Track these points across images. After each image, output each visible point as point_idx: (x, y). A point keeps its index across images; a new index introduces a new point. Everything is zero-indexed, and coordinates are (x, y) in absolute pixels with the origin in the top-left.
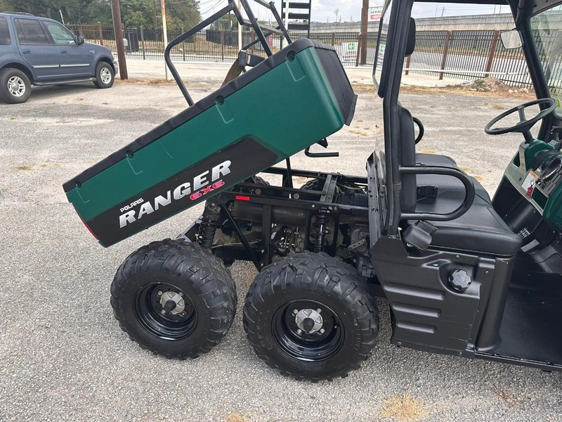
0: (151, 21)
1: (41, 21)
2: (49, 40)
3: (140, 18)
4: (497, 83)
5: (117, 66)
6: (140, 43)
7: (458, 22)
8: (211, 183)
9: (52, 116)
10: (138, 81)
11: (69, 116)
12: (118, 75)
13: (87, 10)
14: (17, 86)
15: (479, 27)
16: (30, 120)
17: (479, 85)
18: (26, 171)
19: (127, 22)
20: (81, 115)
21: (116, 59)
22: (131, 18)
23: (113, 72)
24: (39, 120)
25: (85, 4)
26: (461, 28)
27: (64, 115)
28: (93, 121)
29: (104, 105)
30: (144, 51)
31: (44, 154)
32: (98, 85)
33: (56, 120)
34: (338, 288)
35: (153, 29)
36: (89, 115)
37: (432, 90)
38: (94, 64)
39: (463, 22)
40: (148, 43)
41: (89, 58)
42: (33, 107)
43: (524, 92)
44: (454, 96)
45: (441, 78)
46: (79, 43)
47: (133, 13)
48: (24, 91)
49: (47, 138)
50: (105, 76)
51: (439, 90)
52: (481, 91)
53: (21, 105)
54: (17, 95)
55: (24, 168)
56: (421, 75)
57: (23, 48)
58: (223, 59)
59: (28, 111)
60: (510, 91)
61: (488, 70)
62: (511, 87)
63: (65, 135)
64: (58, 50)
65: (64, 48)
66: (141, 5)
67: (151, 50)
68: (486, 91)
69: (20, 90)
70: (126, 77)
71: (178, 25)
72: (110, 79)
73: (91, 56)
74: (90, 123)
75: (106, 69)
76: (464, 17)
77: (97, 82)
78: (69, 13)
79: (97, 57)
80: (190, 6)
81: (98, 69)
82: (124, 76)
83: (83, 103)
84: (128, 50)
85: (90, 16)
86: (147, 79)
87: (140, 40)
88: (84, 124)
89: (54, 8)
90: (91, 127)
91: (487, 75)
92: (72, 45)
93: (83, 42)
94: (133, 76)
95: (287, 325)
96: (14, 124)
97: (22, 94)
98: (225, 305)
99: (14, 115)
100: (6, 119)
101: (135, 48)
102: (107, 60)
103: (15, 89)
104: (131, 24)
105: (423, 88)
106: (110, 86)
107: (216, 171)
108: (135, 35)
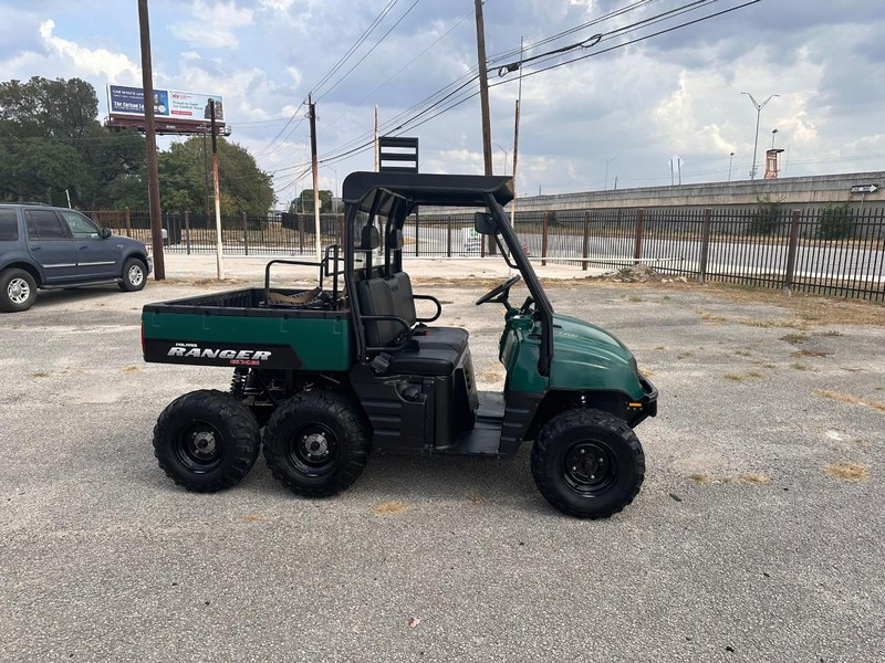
0: (201, 203)
1: (59, 212)
2: (66, 233)
3: (185, 197)
4: (648, 272)
5: (151, 264)
6: (183, 232)
7: (625, 196)
8: (250, 359)
9: (66, 323)
10: (178, 281)
11: (88, 323)
12: (152, 275)
13: (106, 189)
14: (19, 291)
15: (652, 203)
16: (38, 329)
17: (625, 274)
18: (44, 379)
19: (165, 204)
20: (104, 322)
21: (151, 255)
22: (171, 199)
23: (146, 271)
24: (49, 329)
25: (104, 181)
26: (629, 204)
27: (81, 323)
28: (119, 328)
29: (133, 311)
30: (188, 242)
31: (64, 362)
32: (125, 287)
33: (71, 328)
34: (332, 409)
35: (204, 212)
36: (114, 322)
37: (567, 283)
38: (121, 261)
39: (633, 196)
40: (195, 231)
41: (115, 254)
42: (38, 316)
43: (681, 281)
44: (589, 288)
45: (585, 269)
46: (105, 236)
47: (175, 193)
48: (27, 296)
49: (64, 346)
50: (135, 275)
51: (575, 282)
52: (626, 282)
53: (23, 314)
54: (18, 301)
55: (41, 375)
56: (559, 266)
57: (33, 244)
58: (301, 251)
59: (34, 320)
60: (664, 281)
61: (637, 256)
62: (664, 275)
63: (85, 343)
64: (77, 245)
65: (85, 243)
66: (187, 181)
67: (200, 242)
68: (633, 281)
69: (23, 295)
70: (163, 277)
71: (240, 206)
72: (141, 280)
73: (119, 252)
74: (117, 330)
75: (137, 268)
76: (631, 191)
77: (123, 283)
78: (79, 194)
79: (126, 253)
80: (259, 182)
81: (127, 267)
82: (160, 275)
83: (105, 308)
84: (166, 242)
85: (111, 196)
86: (192, 279)
87: (184, 228)
88: (108, 331)
89: (57, 187)
90: (118, 334)
91: (637, 263)
92: (94, 239)
93: (109, 235)
94: (172, 275)
95: (296, 446)
96: (19, 334)
97: (24, 299)
98: (248, 436)
99: (16, 324)
100: (7, 328)
101: (175, 239)
102: (139, 257)
103: (16, 294)
104: (171, 207)
105: (556, 280)
106: (140, 288)
107: (259, 354)
108: (177, 221)
